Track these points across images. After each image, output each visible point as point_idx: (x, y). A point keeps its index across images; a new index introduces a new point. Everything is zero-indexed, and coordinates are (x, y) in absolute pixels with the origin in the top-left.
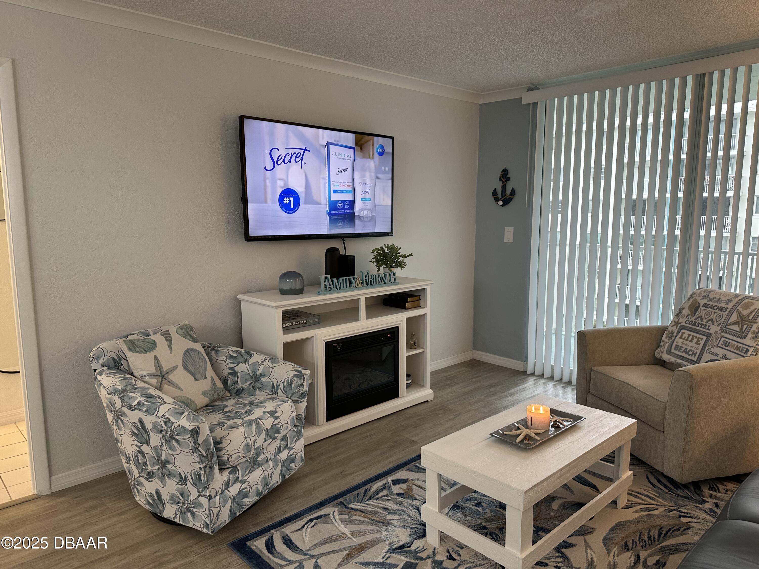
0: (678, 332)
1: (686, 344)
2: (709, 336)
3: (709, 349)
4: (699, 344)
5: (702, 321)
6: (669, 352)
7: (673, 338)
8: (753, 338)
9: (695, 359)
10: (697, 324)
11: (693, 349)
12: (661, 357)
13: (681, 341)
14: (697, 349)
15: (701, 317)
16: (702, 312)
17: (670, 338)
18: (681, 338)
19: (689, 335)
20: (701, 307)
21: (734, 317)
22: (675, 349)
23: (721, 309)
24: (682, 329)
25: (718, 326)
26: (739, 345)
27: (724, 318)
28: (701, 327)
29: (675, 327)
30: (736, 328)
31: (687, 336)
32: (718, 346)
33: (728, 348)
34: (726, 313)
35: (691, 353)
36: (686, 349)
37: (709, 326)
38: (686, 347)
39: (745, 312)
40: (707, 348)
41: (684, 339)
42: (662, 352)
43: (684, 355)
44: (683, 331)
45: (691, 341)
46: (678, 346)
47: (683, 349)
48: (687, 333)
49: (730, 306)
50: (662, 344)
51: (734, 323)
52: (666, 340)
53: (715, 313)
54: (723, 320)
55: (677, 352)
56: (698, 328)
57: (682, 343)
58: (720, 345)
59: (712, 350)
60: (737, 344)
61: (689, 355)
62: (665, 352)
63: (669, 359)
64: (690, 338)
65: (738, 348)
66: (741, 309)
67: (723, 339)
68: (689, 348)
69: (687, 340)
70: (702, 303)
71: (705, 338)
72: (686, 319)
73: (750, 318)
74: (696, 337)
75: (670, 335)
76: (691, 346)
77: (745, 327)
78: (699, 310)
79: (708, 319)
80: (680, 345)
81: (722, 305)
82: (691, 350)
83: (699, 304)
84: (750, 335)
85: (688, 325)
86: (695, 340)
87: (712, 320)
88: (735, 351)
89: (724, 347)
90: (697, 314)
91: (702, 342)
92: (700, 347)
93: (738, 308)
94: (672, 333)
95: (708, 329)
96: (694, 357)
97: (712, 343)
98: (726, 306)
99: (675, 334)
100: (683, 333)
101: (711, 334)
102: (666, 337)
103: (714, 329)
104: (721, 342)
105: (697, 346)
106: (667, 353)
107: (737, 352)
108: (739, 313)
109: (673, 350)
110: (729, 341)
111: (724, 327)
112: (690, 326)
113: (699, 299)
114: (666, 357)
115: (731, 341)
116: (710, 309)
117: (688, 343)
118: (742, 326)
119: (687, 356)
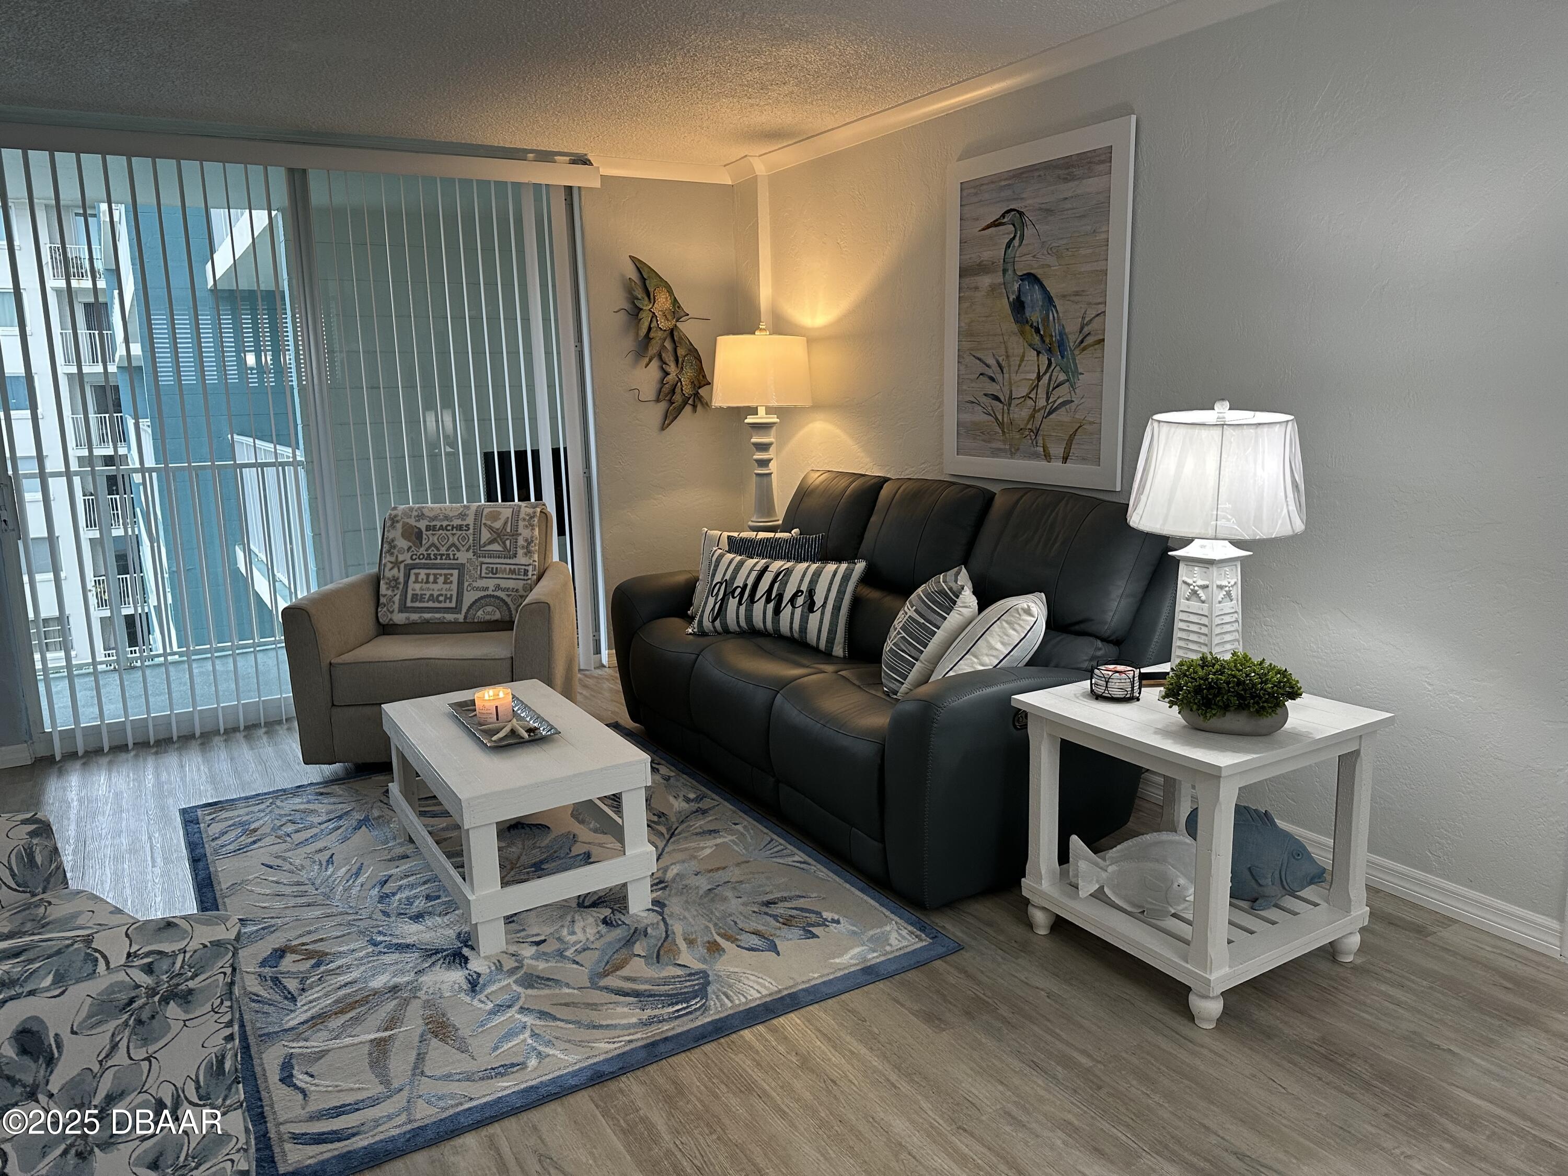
0: (407, 577)
1: (428, 589)
2: (461, 568)
3: (469, 585)
4: (451, 582)
5: (438, 550)
6: (404, 608)
7: (401, 587)
8: (526, 554)
9: (453, 605)
10: (432, 557)
11: (444, 592)
12: (391, 619)
13: (417, 586)
14: (450, 590)
15: (433, 545)
16: (429, 538)
17: (396, 587)
18: (416, 581)
19: (428, 575)
20: (424, 532)
21: (486, 535)
22: (412, 601)
23: (460, 528)
24: (410, 570)
25: (468, 550)
26: (512, 567)
27: (471, 539)
28: (441, 559)
29: (396, 570)
30: (496, 547)
31: (425, 577)
32: (481, 577)
33: (497, 576)
34: (471, 531)
35: (441, 598)
36: (432, 595)
37: (454, 555)
38: (431, 592)
39: (498, 525)
40: (466, 584)
41: (422, 582)
42: (392, 612)
43: (431, 604)
44: (413, 572)
45: (435, 582)
46: (417, 595)
47: (427, 597)
48: (423, 572)
49: (470, 520)
50: (383, 600)
51: (491, 542)
52: (390, 593)
53: (453, 534)
54: (471, 541)
55: (417, 604)
56: (438, 561)
57: (421, 589)
58: (483, 575)
59: (475, 584)
60: (508, 567)
61: (440, 602)
62: (396, 610)
63: (408, 619)
64: (431, 578)
65: (512, 572)
66: (489, 523)
67: (484, 566)
68: (436, 593)
69: (427, 582)
70: (422, 525)
71: (455, 572)
72: (410, 554)
73: (509, 530)
74: (441, 575)
75: (393, 584)
76: (438, 588)
77: (508, 542)
78: (424, 536)
79: (447, 546)
80: (419, 593)
81: (457, 522)
82: (441, 595)
83: (419, 529)
84: (520, 552)
85: (417, 561)
86: (441, 579)
87: (453, 545)
88: (510, 576)
89: (491, 575)
90: (424, 542)
91: (455, 579)
92: (454, 586)
93: (483, 521)
94: (396, 580)
95: (454, 559)
96: (450, 602)
97: (470, 577)
98: (465, 523)
99: (401, 580)
100: (417, 575)
101: (463, 565)
102: (388, 589)
103: (463, 557)
104: (484, 571)
105: (448, 586)
106: (400, 611)
107: (514, 576)
108: (490, 528)
109: (409, 604)
110: (495, 566)
111: (478, 549)
112: (423, 561)
113: (412, 522)
114: (399, 618)
115: (498, 566)
116: (441, 532)
117: (431, 586)
118: (504, 543)
119: (436, 605)
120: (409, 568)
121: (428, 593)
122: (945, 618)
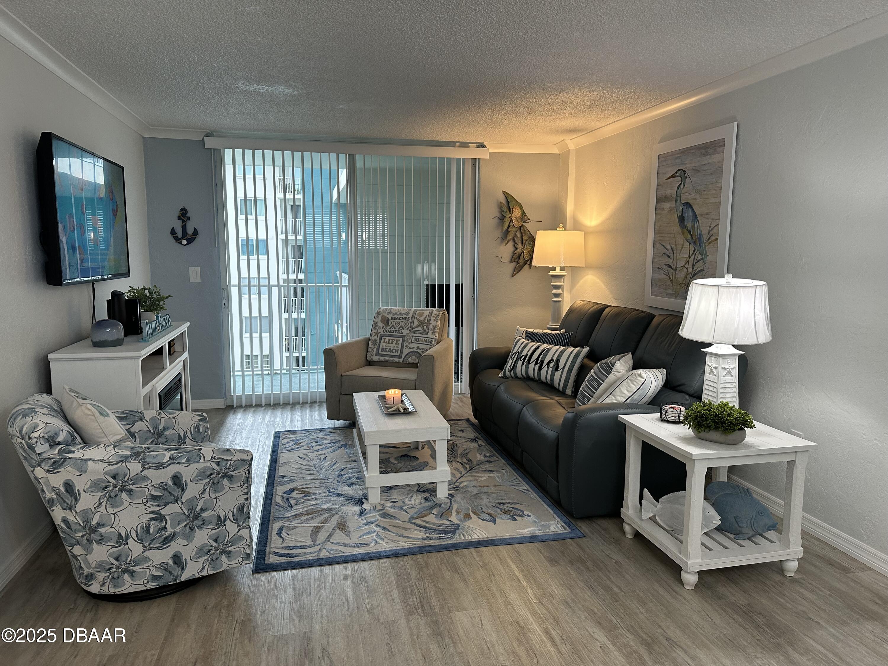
0: (381, 340)
1: (389, 346)
2: (403, 337)
3: (406, 346)
4: (399, 344)
5: (395, 329)
6: (378, 354)
7: (378, 344)
8: (432, 333)
9: (398, 354)
10: (392, 332)
11: (395, 348)
12: (372, 359)
13: (384, 344)
14: (398, 347)
15: (393, 326)
16: (392, 323)
17: (375, 344)
18: (384, 342)
19: (389, 340)
20: (390, 320)
21: (416, 323)
22: (381, 351)
23: (405, 319)
24: (382, 337)
25: (407, 330)
26: (426, 339)
27: (409, 324)
28: (396, 333)
29: (376, 336)
30: (420, 329)
31: (388, 341)
32: (412, 342)
33: (419, 342)
34: (410, 321)
35: (394, 351)
36: (390, 349)
37: (401, 331)
38: (390, 348)
39: (422, 319)
40: (405, 345)
41: (386, 343)
42: (372, 355)
43: (389, 353)
44: (383, 338)
45: (392, 343)
46: (384, 348)
47: (388, 350)
48: (387, 338)
49: (410, 316)
50: (369, 349)
51: (418, 326)
52: (373, 346)
53: (402, 322)
54: (409, 325)
55: (383, 353)
56: (394, 334)
57: (386, 346)
58: (413, 341)
59: (409, 346)
60: (424, 338)
61: (393, 353)
62: (374, 355)
63: (379, 359)
64: (391, 341)
65: (425, 341)
66: (418, 317)
67: (414, 337)
68: (392, 348)
69: (389, 343)
70: (390, 317)
71: (401, 339)
72: (383, 330)
73: (426, 321)
74: (395, 340)
75: (374, 343)
76: (393, 346)
77: (425, 327)
78: (390, 322)
79: (399, 327)
80: (385, 347)
81: (404, 316)
82: (394, 349)
83: (388, 318)
84: (430, 332)
85: (386, 333)
86: (395, 342)
87: (402, 327)
88: (424, 343)
89: (416, 342)
90: (389, 325)
91: (400, 342)
92: (400, 346)
93: (416, 317)
94: (376, 341)
95: (401, 333)
96: (397, 353)
97: (407, 342)
98: (408, 317)
99: (378, 341)
100: (385, 339)
101: (405, 336)
102: (372, 345)
103: (405, 332)
104: (413, 339)
105: (397, 345)
106: (376, 355)
107: (426, 343)
108: (418, 320)
109: (380, 352)
110: (418, 338)
111: (412, 329)
112: (388, 333)
113: (386, 315)
114: (375, 358)
115: (420, 338)
116: (397, 320)
117: (390, 345)
118: (423, 327)
119: (392, 354)
120: (382, 336)
121: (389, 348)
122: (607, 377)
